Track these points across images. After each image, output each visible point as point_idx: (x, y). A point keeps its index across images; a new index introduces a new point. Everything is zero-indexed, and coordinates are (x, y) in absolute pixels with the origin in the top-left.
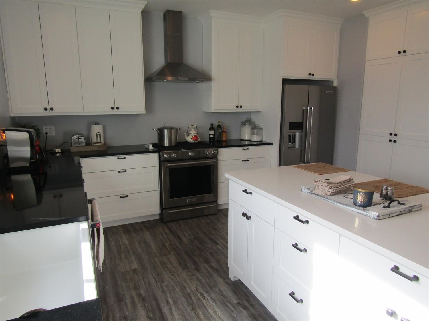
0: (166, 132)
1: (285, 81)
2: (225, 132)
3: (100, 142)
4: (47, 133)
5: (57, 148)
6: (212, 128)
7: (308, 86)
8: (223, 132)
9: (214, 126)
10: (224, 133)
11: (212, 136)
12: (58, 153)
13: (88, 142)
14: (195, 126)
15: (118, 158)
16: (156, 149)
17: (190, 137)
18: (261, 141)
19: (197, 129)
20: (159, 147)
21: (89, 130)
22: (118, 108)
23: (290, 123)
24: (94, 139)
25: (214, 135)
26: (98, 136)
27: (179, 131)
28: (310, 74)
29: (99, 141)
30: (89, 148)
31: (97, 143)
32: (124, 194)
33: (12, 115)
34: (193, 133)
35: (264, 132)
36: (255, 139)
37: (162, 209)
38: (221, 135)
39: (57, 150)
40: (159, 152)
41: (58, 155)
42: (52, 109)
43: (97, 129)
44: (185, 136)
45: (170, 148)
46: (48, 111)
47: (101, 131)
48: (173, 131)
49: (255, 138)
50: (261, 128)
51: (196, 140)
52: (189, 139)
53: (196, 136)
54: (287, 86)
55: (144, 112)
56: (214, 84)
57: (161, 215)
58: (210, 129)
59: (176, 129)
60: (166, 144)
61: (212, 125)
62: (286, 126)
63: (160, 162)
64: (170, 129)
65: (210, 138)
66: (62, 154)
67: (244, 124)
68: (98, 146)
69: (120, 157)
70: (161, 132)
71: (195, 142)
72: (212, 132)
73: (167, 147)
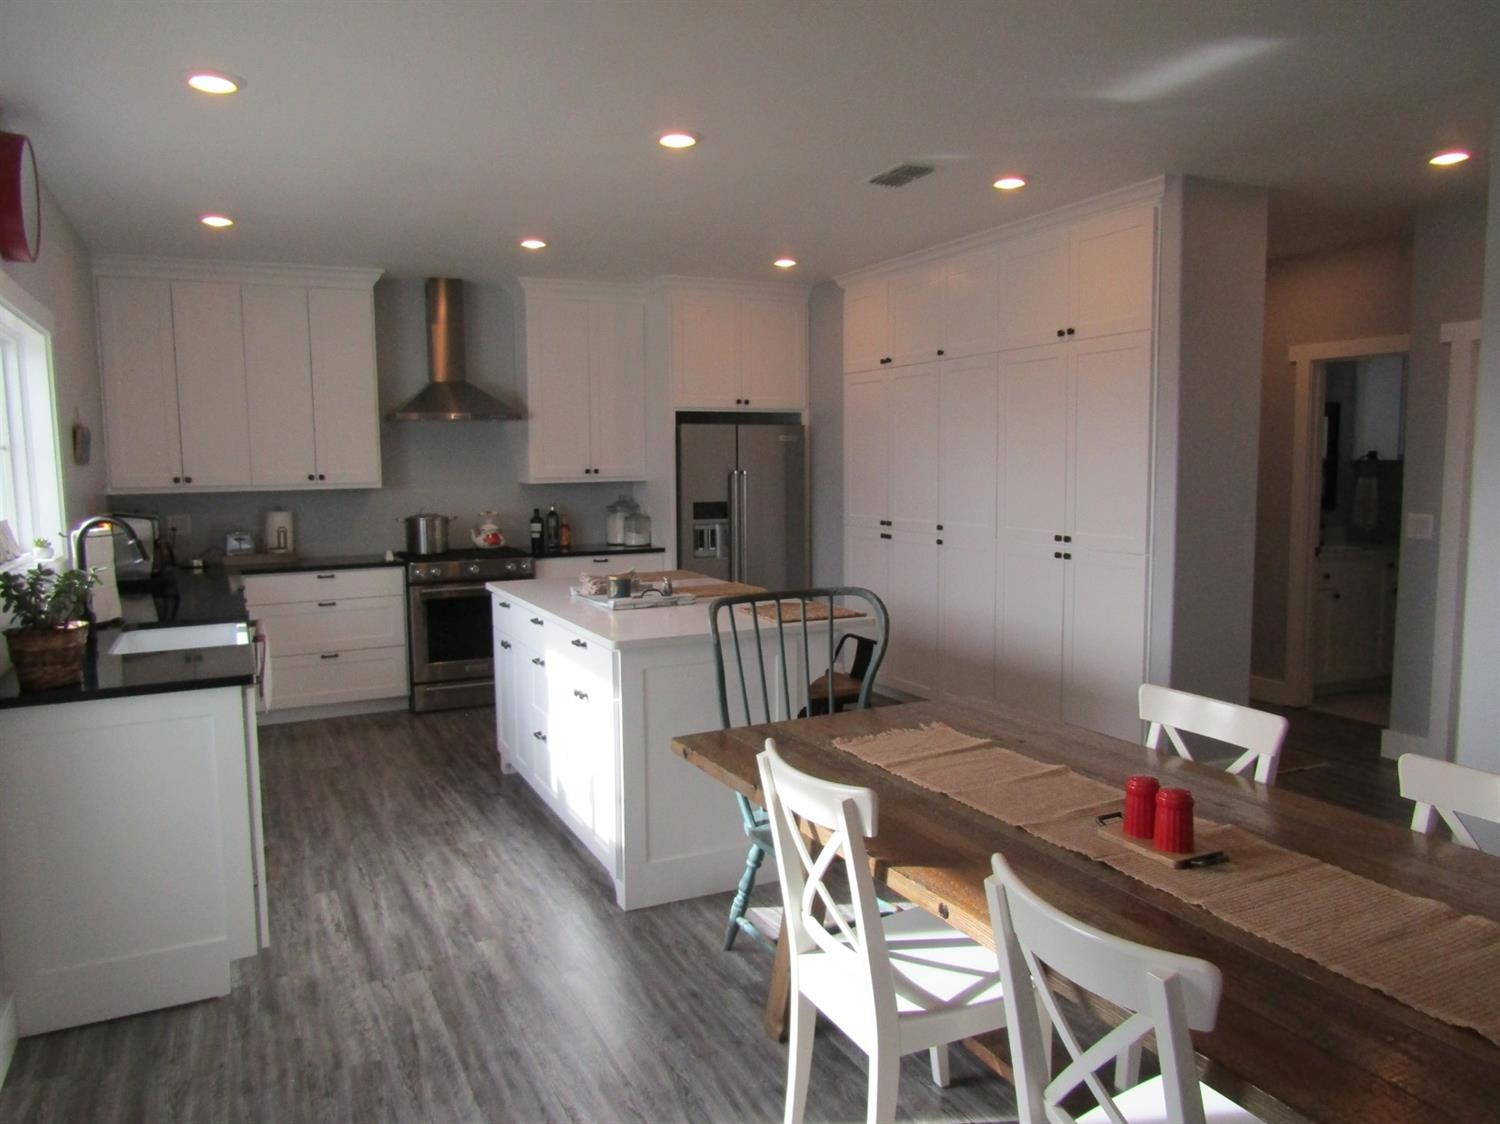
0: (422, 523)
1: (683, 418)
2: (567, 526)
3: (285, 547)
4: (174, 530)
5: (195, 558)
6: (536, 518)
7: (734, 426)
8: (563, 525)
9: (541, 515)
10: (564, 530)
11: (537, 536)
12: (198, 567)
13: (261, 547)
14: (495, 513)
15: (320, 577)
16: (399, 560)
17: (483, 536)
18: (649, 545)
19: (498, 520)
20: (408, 557)
21: (263, 522)
22: (322, 477)
23: (697, 506)
24: (272, 540)
25: (541, 533)
26: (282, 535)
27: (451, 524)
28: (739, 402)
29: (282, 545)
30: (260, 560)
31: (279, 548)
32: (330, 649)
33: (110, 492)
34: (489, 527)
35: (654, 526)
36: (633, 543)
37: (413, 684)
38: (557, 535)
39: (197, 562)
40: (405, 564)
41: (197, 572)
42: (188, 480)
43: (280, 520)
44: (470, 537)
45: (431, 558)
46: (181, 484)
47: (289, 527)
48: (438, 523)
49: (634, 540)
50: (647, 518)
51: (494, 543)
52: (480, 541)
53: (495, 536)
54: (685, 427)
55: (379, 485)
56: (534, 426)
57: (411, 698)
58: (533, 521)
59: (446, 521)
60: (423, 550)
61: (536, 511)
62: (688, 511)
63: (408, 585)
64: (431, 519)
65: (533, 540)
66: (205, 571)
67: (613, 509)
68: (281, 555)
69: (323, 574)
70: (412, 525)
71: (493, 547)
72: (537, 527)
73: (424, 555)
